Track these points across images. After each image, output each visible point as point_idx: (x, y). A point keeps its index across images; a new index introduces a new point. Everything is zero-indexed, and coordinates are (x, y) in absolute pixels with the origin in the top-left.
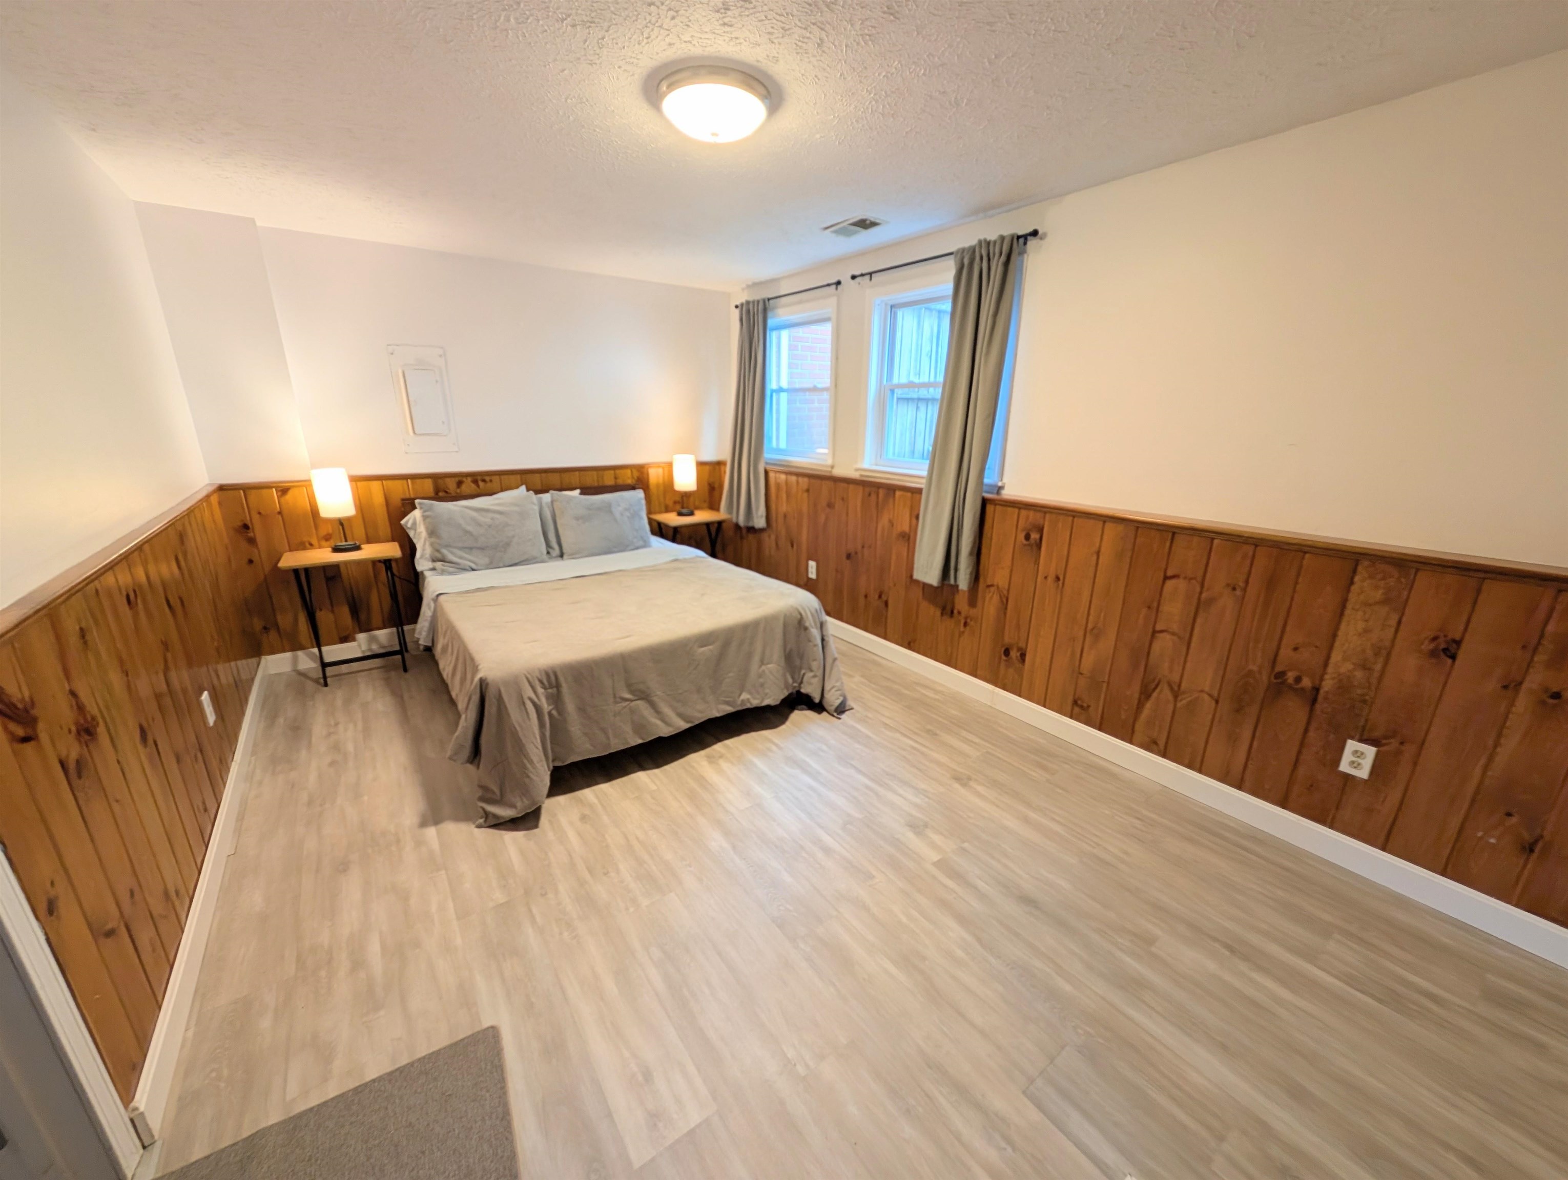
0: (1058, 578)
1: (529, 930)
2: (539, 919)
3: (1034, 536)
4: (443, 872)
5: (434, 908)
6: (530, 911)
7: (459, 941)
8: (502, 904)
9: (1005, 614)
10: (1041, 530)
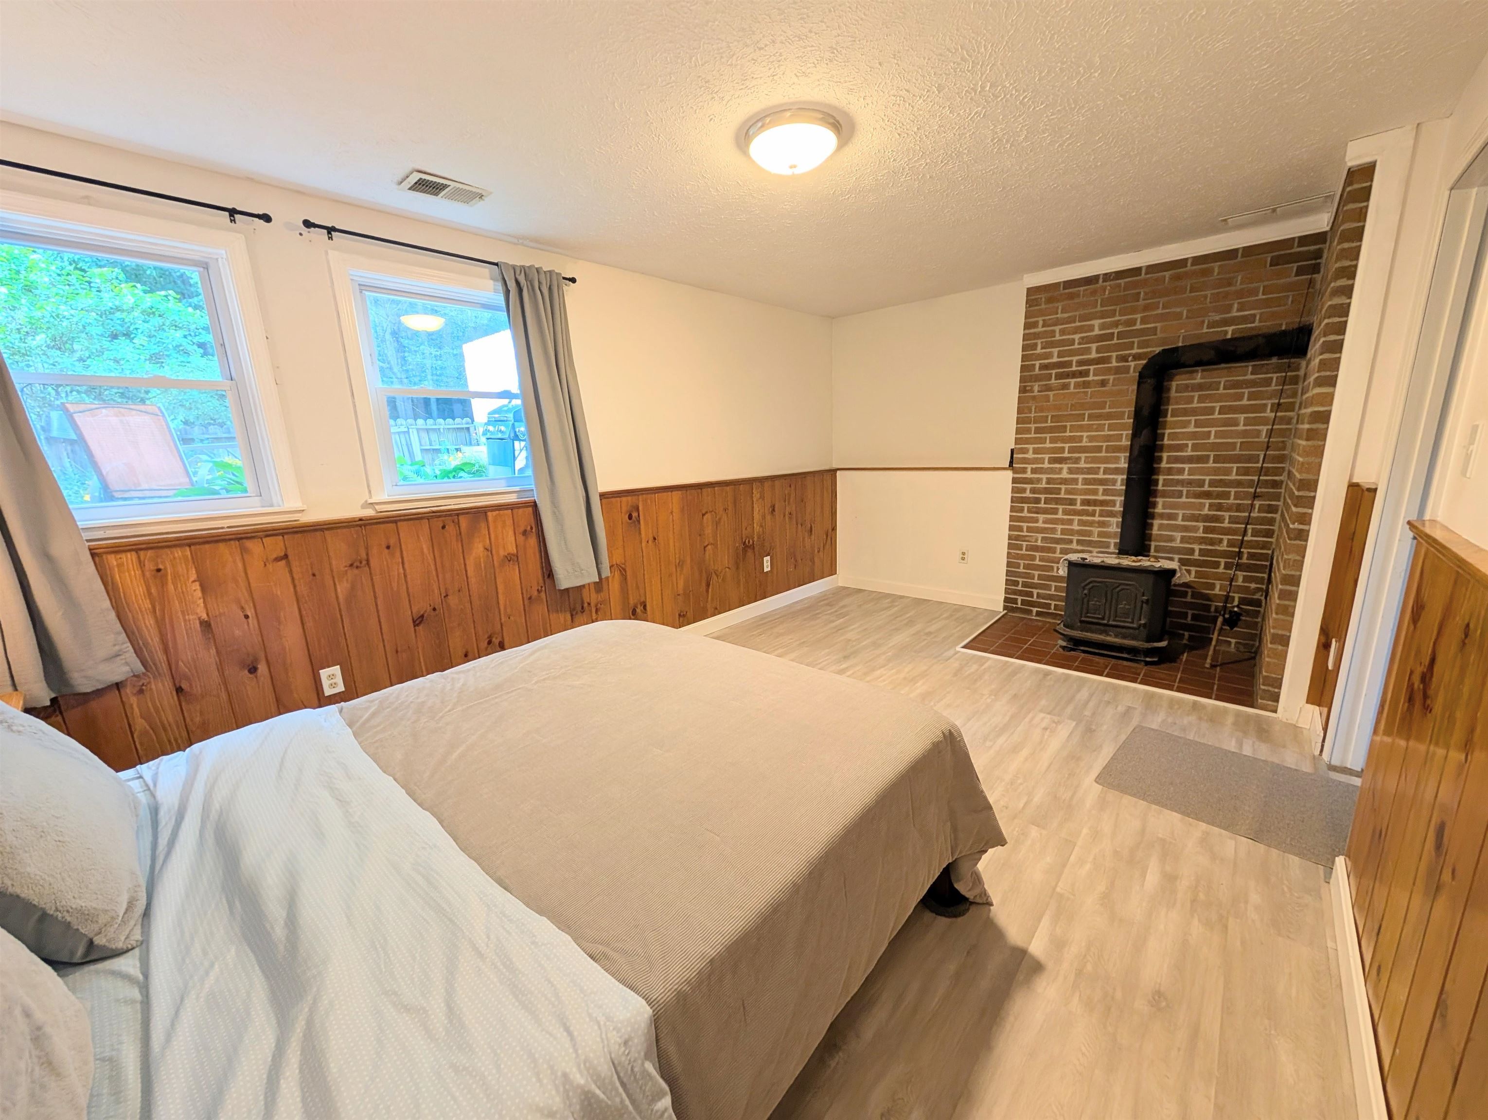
0: (655, 539)
1: (1037, 799)
2: (1024, 799)
3: (635, 515)
4: (1058, 889)
5: (1088, 866)
6: (1024, 808)
7: (1085, 831)
8: (1038, 826)
9: (626, 583)
10: (638, 510)
